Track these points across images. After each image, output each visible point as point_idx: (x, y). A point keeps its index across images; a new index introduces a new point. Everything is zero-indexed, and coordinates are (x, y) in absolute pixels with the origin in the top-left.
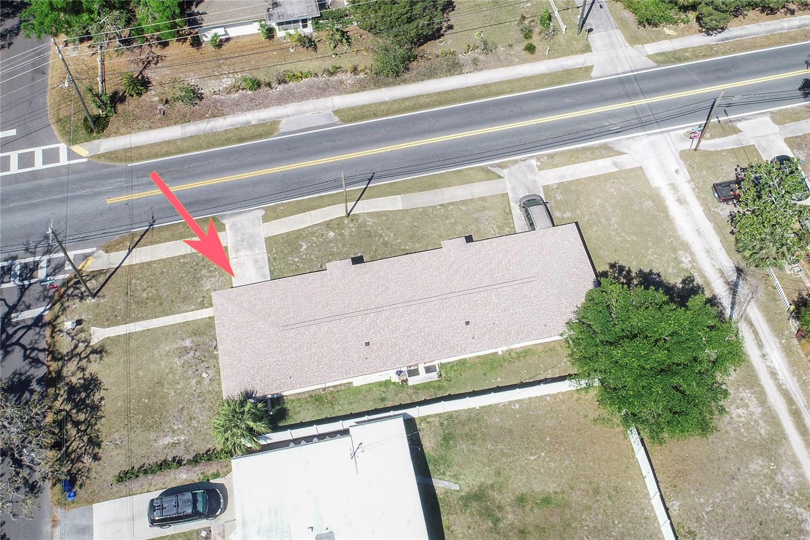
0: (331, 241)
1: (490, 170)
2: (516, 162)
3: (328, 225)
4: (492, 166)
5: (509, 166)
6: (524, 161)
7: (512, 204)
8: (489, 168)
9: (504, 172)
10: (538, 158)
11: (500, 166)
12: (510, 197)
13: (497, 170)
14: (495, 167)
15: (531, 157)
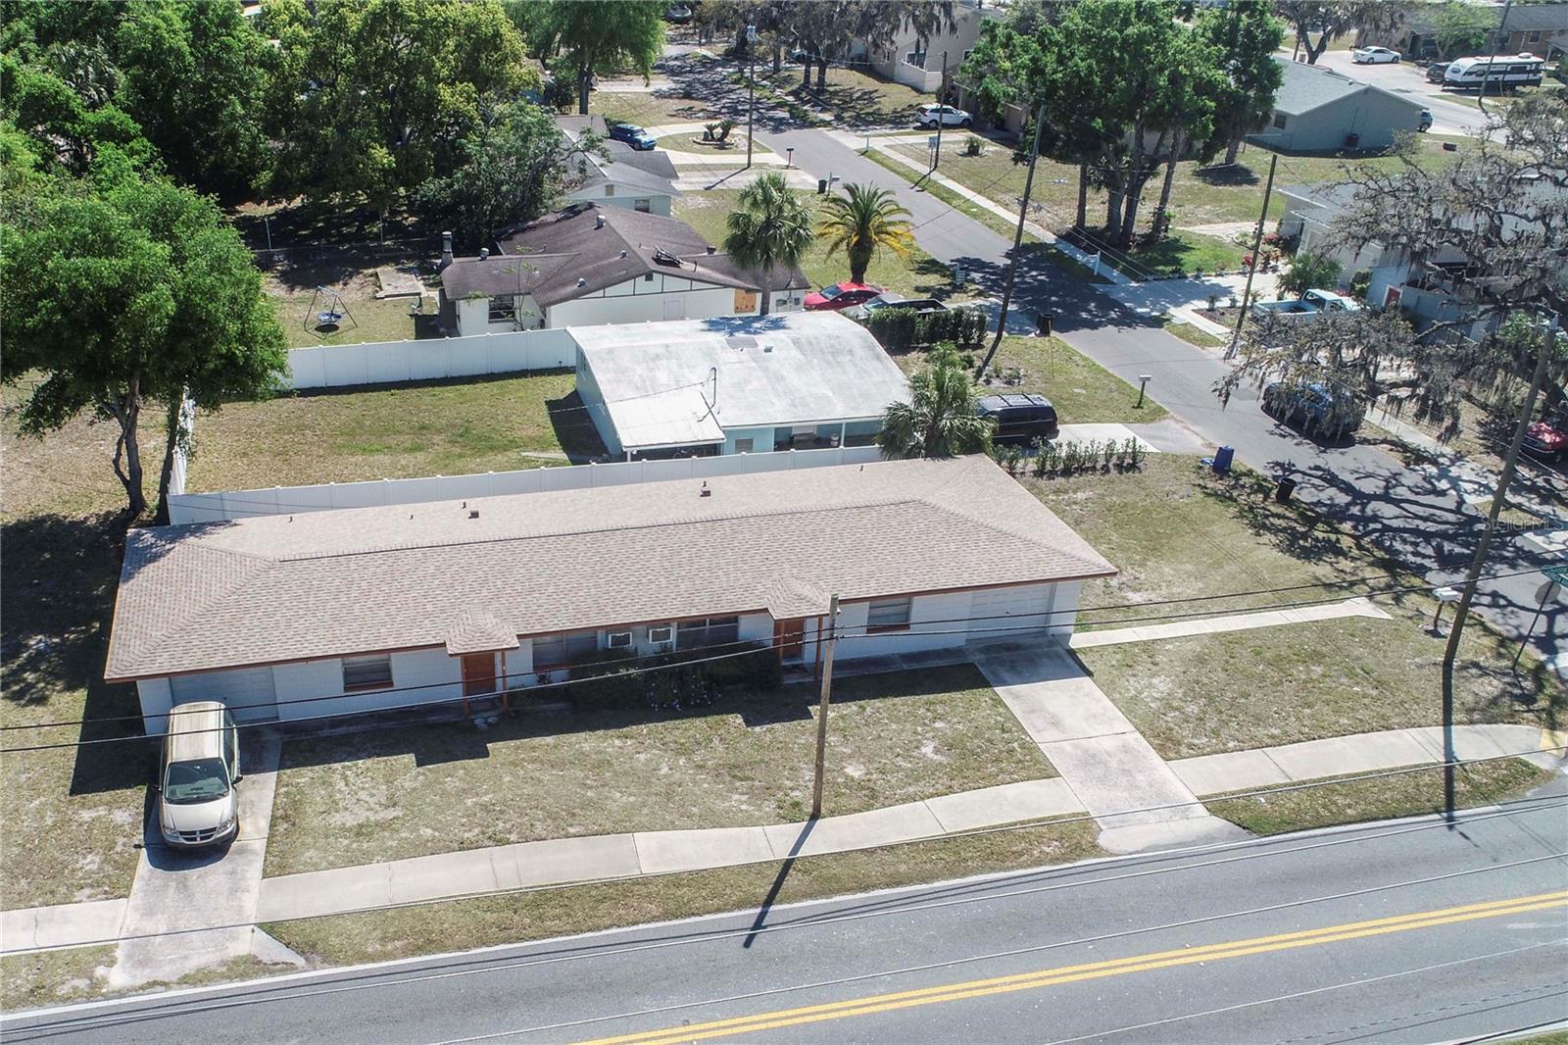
0: (850, 756)
1: (302, 953)
2: (185, 980)
3: (870, 797)
4: (290, 967)
5: (223, 963)
6: (155, 983)
7: (259, 845)
8: (300, 961)
9: (249, 943)
10: (95, 990)
11: (252, 965)
12: (259, 865)
13: (273, 950)
14: (275, 964)
15: (121, 994)
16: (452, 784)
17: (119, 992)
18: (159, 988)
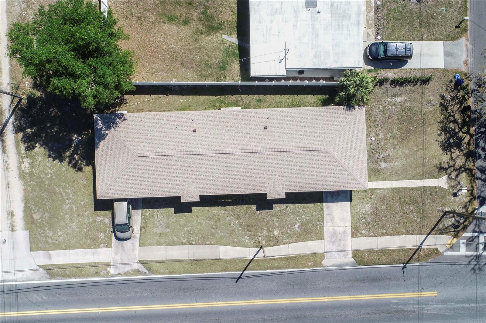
0: (277, 227)
1: (148, 270)
2: (125, 274)
3: (277, 242)
4: (145, 273)
5: (132, 270)
6: (119, 274)
7: (138, 235)
8: (147, 272)
9: (137, 265)
10: (108, 274)
11: (138, 272)
12: (138, 242)
13: (142, 269)
14: (143, 272)
15: (113, 276)
16: (182, 222)
17: (112, 275)
18: (120, 276)
